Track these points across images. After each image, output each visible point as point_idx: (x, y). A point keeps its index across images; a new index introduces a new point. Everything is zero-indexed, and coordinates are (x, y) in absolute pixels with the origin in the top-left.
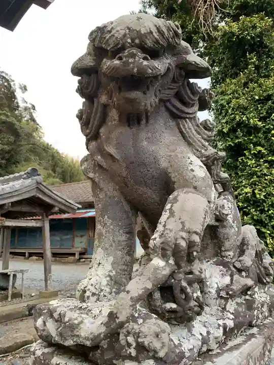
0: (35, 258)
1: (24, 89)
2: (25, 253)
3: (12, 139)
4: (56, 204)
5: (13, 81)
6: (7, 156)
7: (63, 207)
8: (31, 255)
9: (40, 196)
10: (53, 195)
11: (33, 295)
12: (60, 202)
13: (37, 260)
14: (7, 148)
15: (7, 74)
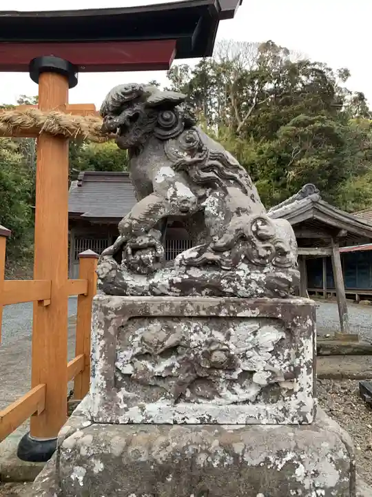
0: (367, 301)
1: (345, 74)
2: (355, 295)
3: (331, 149)
4: (343, 226)
5: (330, 70)
6: (328, 173)
7: (353, 230)
8: (362, 297)
9: (319, 218)
10: (337, 215)
11: (328, 335)
12: (348, 224)
13: (369, 304)
14: (326, 162)
15: (321, 64)
